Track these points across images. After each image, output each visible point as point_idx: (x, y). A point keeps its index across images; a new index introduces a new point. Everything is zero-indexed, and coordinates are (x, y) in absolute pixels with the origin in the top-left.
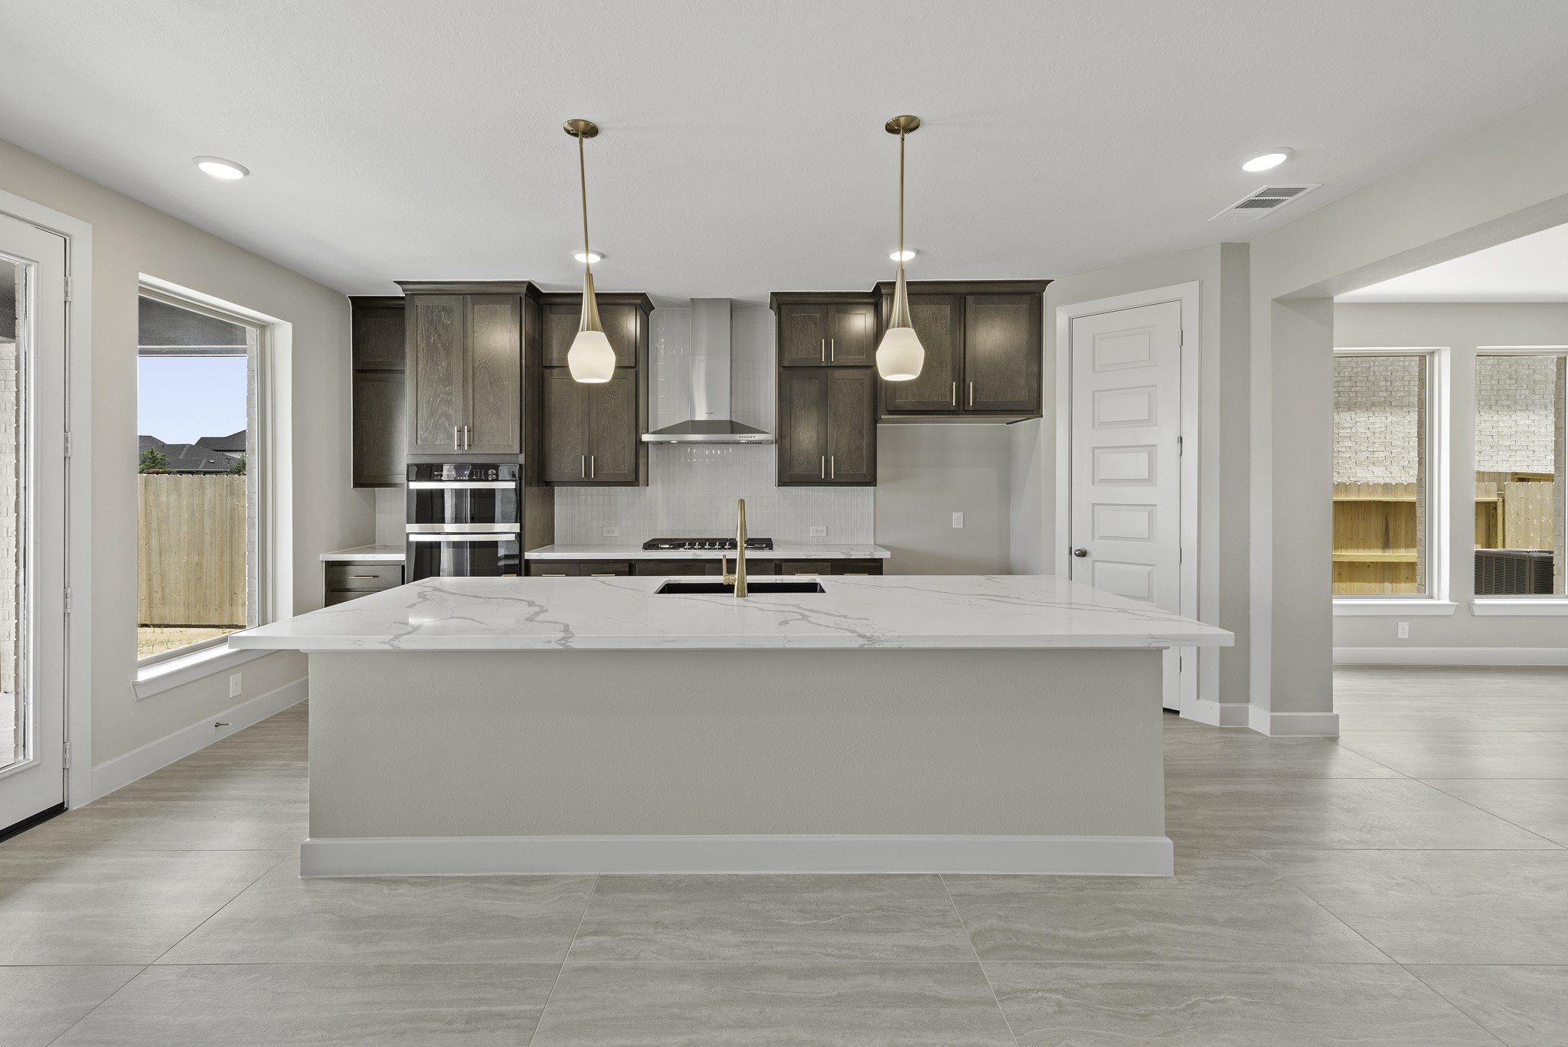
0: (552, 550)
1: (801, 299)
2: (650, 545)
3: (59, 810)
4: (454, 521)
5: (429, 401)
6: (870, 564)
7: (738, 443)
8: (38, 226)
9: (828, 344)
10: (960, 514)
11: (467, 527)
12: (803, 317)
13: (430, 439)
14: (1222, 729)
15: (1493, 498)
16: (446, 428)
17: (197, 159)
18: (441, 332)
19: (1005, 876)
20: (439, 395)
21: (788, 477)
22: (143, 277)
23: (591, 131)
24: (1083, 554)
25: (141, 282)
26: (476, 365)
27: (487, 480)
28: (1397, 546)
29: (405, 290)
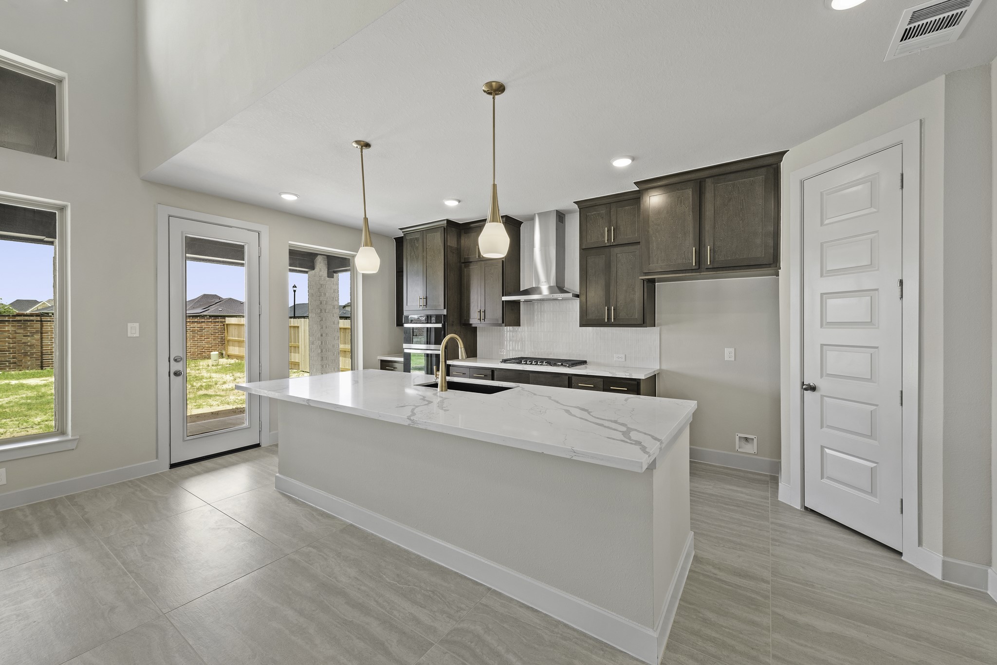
0: (476, 362)
1: (591, 203)
2: (505, 361)
3: (257, 446)
4: (426, 343)
6: (630, 382)
7: (556, 299)
8: (249, 230)
9: (609, 231)
10: (732, 350)
11: (433, 347)
12: (595, 214)
14: (943, 583)
17: (280, 194)
18: (415, 250)
19: (528, 608)
20: (414, 281)
21: (586, 321)
22: (290, 242)
23: (367, 145)
24: (813, 389)
25: (289, 244)
27: (431, 323)
29: (403, 232)
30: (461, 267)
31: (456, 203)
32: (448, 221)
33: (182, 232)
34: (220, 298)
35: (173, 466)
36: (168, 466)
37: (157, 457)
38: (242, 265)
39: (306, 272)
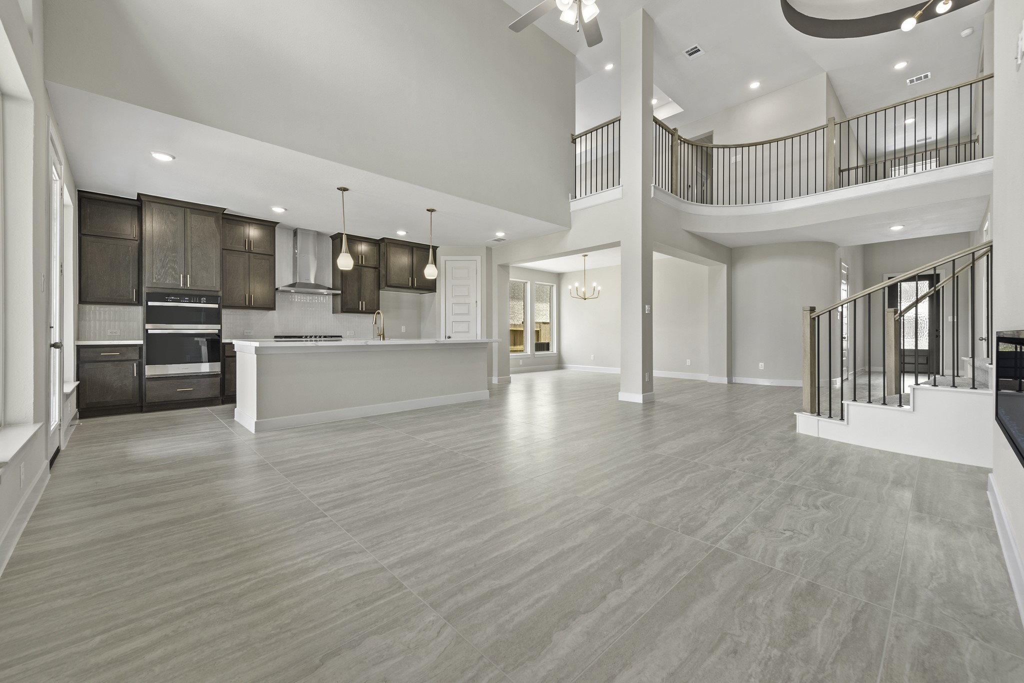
5: (161, 260)
9: (362, 257)
10: (405, 327)
13: (162, 280)
15: (538, 329)
16: (173, 274)
18: (169, 225)
20: (168, 257)
21: (346, 309)
24: (449, 337)
26: (193, 245)
27: (200, 303)
28: (517, 345)
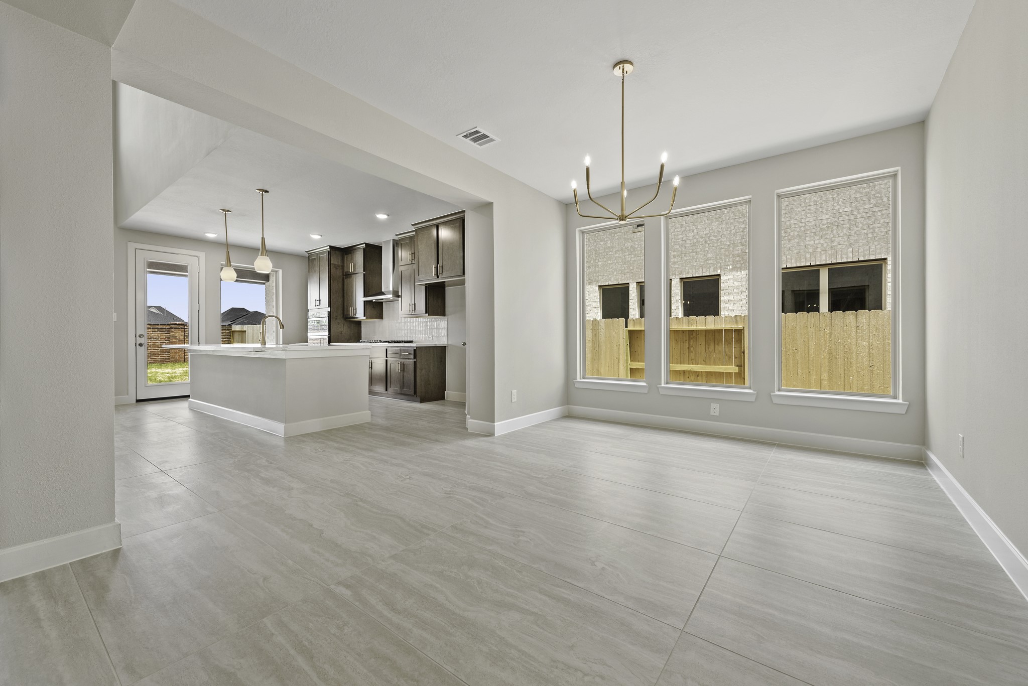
1: (403, 236)
9: (411, 254)
12: (405, 243)
17: (204, 233)
29: (308, 254)
30: (343, 278)
31: (320, 237)
32: (331, 247)
33: (144, 259)
34: (246, 311)
35: (138, 401)
36: (135, 401)
37: (128, 395)
38: (186, 276)
39: (264, 284)
